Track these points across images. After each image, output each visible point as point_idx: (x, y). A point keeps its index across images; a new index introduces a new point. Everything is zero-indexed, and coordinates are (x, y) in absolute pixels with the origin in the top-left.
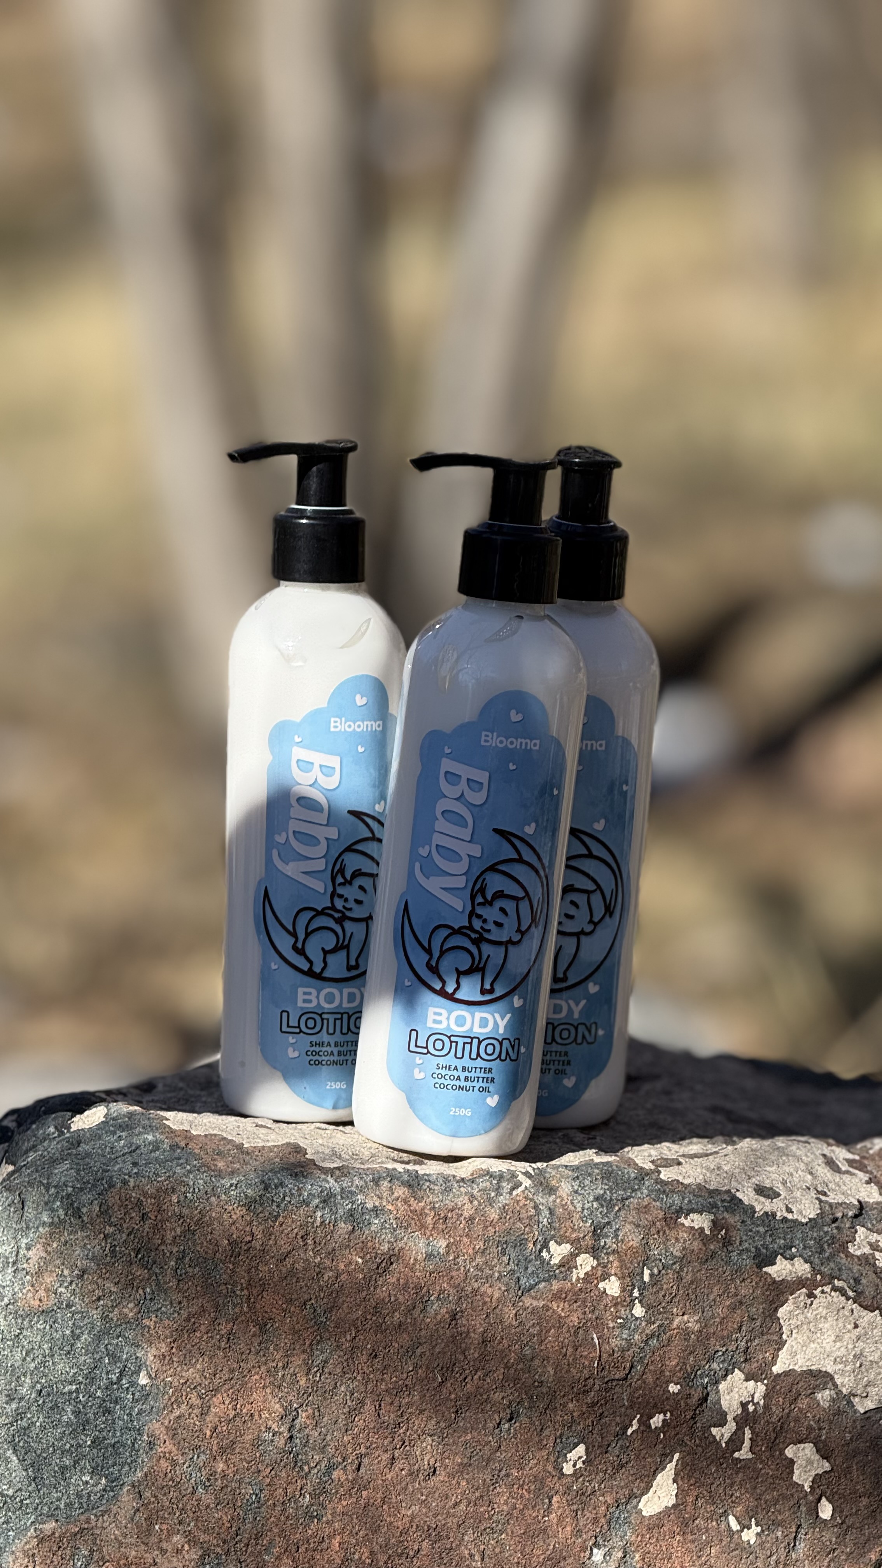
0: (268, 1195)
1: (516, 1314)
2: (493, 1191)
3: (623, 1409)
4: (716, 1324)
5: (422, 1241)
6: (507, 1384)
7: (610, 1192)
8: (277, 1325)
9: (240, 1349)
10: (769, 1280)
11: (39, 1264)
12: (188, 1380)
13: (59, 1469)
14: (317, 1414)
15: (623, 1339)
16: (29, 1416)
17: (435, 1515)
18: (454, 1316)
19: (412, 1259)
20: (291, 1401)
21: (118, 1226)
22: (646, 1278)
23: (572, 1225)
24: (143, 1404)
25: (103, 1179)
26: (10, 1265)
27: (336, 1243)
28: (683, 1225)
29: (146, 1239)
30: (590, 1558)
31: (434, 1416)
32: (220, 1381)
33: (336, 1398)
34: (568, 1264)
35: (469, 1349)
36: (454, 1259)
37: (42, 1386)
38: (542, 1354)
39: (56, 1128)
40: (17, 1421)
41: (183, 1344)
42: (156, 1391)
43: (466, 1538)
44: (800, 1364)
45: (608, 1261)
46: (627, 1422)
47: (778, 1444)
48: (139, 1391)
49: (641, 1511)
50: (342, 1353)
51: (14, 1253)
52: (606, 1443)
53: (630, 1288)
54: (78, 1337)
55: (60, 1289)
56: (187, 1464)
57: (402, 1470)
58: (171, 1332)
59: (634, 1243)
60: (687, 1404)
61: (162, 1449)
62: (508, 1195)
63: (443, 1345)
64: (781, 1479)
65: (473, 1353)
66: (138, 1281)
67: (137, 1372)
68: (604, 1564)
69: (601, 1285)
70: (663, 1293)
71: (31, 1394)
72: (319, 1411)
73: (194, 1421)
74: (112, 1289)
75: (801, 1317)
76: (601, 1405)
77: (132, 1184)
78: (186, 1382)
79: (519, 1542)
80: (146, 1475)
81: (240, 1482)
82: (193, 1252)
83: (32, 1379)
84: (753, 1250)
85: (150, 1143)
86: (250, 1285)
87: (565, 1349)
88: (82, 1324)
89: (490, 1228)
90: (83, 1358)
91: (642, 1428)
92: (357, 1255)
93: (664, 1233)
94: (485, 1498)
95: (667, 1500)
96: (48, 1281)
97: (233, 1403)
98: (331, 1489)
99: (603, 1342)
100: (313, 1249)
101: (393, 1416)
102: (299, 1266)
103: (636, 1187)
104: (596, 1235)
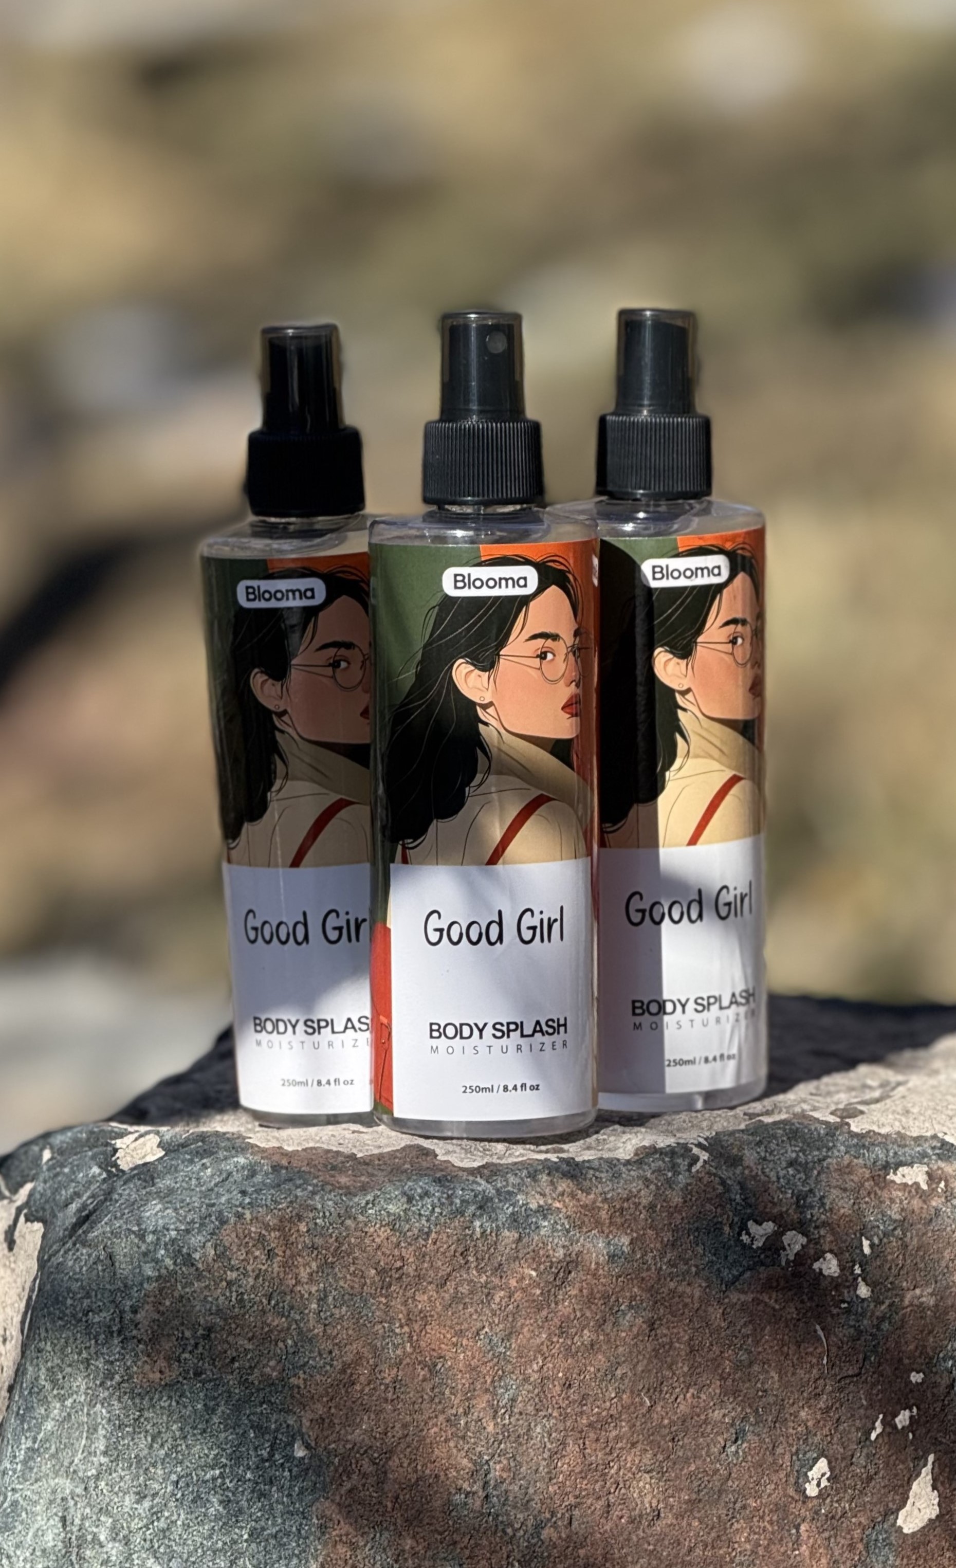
0: (414, 1209)
1: (723, 1314)
2: (668, 1171)
3: (862, 1411)
4: (953, 1294)
5: (601, 1241)
6: (726, 1398)
7: (804, 1154)
8: (449, 1363)
9: (410, 1398)
11: (152, 1328)
12: (355, 1444)
14: (512, 1464)
15: (851, 1327)
16: (166, 1514)
18: (652, 1325)
19: (593, 1264)
20: (480, 1453)
21: (241, 1270)
22: (867, 1250)
23: (769, 1198)
24: (303, 1481)
25: (210, 1215)
26: (115, 1335)
27: (502, 1256)
28: (893, 1182)
29: (277, 1281)
31: (648, 1448)
32: (393, 1440)
33: (532, 1442)
34: (774, 1244)
35: (677, 1363)
36: (642, 1257)
37: (178, 1476)
38: (761, 1357)
39: (100, 1167)
40: (153, 1522)
41: (342, 1402)
42: (318, 1463)
45: (819, 1236)
46: (869, 1425)
48: (297, 1466)
49: (900, 1528)
50: (530, 1387)
51: (117, 1320)
52: (850, 1453)
53: (851, 1264)
54: (214, 1410)
55: (183, 1356)
56: (369, 1546)
57: (621, 1517)
58: (326, 1389)
59: (845, 1210)
60: (933, 1395)
61: (337, 1532)
62: (687, 1174)
63: (645, 1362)
65: (682, 1368)
66: (276, 1333)
67: (291, 1444)
69: (816, 1266)
70: (888, 1266)
71: (166, 1487)
72: (515, 1460)
73: (370, 1492)
74: (247, 1347)
76: (837, 1408)
77: (248, 1216)
78: (353, 1448)
82: (335, 1290)
83: (164, 1469)
85: (243, 1168)
86: (410, 1319)
87: (786, 1348)
88: (216, 1394)
89: (675, 1215)
90: (223, 1435)
91: (888, 1429)
92: (528, 1267)
93: (876, 1194)
94: (723, 1538)
95: (928, 1511)
96: (167, 1348)
97: (413, 1465)
98: (542, 1553)
99: (829, 1334)
100: (477, 1267)
101: (600, 1455)
102: (465, 1289)
103: (830, 1145)
104: (800, 1207)
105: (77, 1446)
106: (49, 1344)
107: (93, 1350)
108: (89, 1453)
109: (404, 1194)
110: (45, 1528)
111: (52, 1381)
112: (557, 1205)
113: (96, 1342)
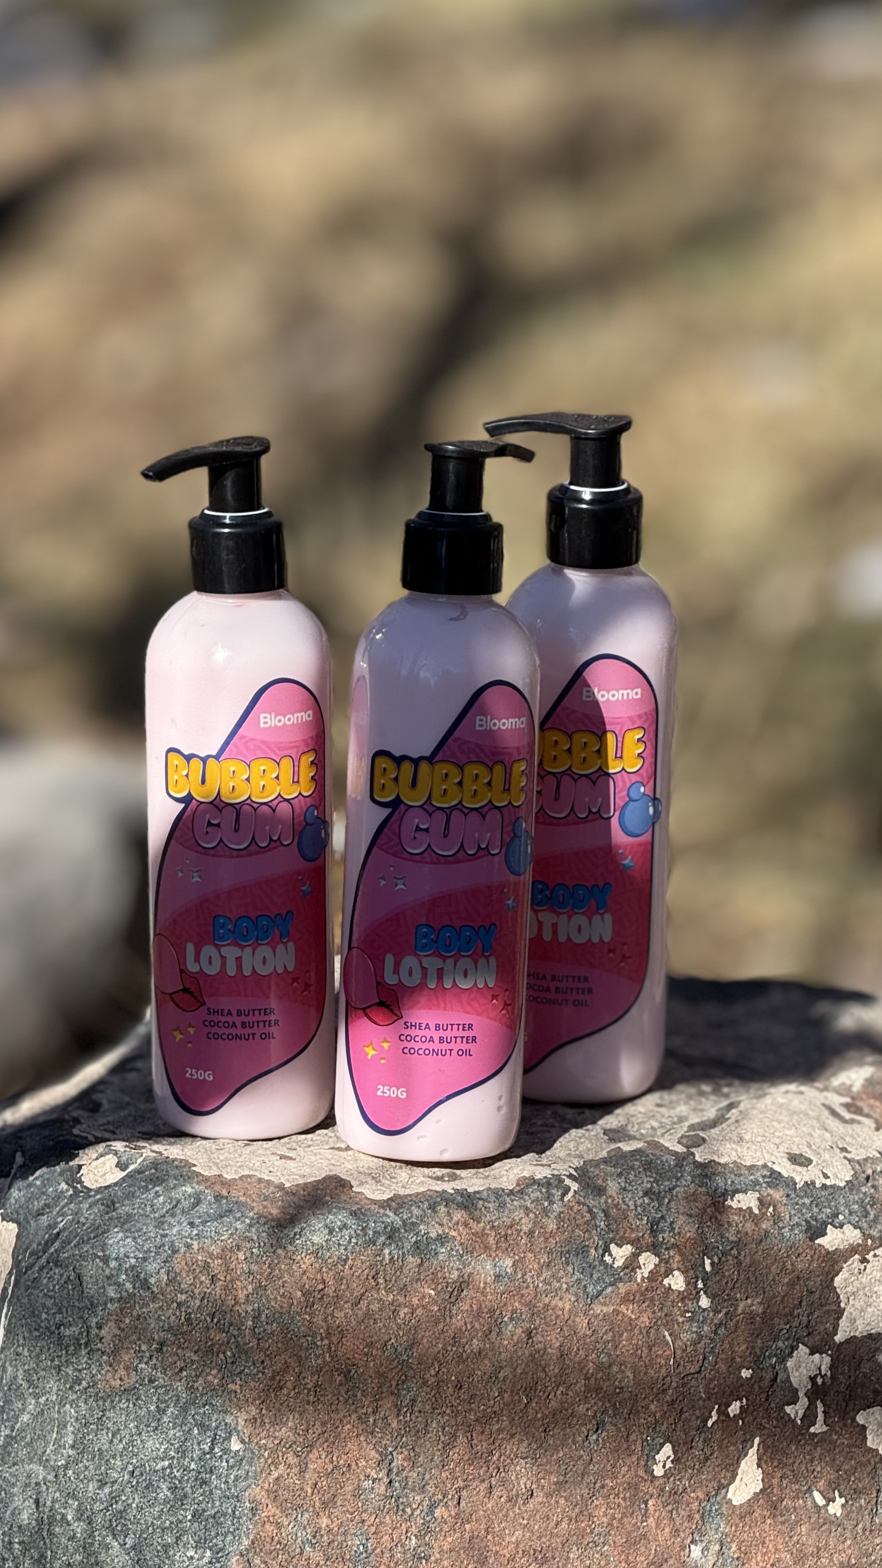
0: (334, 1239)
1: (588, 1323)
2: (545, 1200)
3: (701, 1402)
4: (778, 1303)
5: (488, 1263)
6: (589, 1395)
7: (656, 1184)
8: (362, 1370)
9: (328, 1400)
10: (823, 1252)
11: (114, 1342)
12: (282, 1439)
13: (162, 1547)
14: (412, 1454)
15: (694, 1333)
16: (123, 1498)
17: (539, 1538)
18: (529, 1334)
19: (482, 1283)
20: (385, 1445)
21: (189, 1292)
22: (708, 1268)
23: (628, 1225)
24: (238, 1470)
25: (164, 1245)
26: (83, 1347)
27: (407, 1278)
28: (730, 1207)
29: (219, 1302)
30: (689, 1556)
31: (524, 1439)
32: (313, 1436)
33: (429, 1436)
34: (632, 1265)
35: (550, 1365)
36: (523, 1276)
37: (133, 1467)
38: (618, 1359)
39: (67, 1183)
40: (112, 1505)
41: (272, 1405)
42: (251, 1455)
43: (571, 1555)
44: (860, 1330)
45: (670, 1257)
46: (707, 1414)
47: (849, 1413)
48: (233, 1457)
49: (730, 1500)
50: (429, 1389)
51: (85, 1334)
52: (690, 1438)
53: (694, 1280)
54: (164, 1411)
55: (140, 1366)
56: (292, 1524)
57: (501, 1497)
58: (259, 1394)
59: (691, 1234)
61: (265, 1514)
62: (560, 1202)
63: (523, 1366)
64: (856, 1446)
65: (553, 1369)
66: (218, 1346)
67: (228, 1439)
68: (703, 1560)
69: (666, 1282)
70: (725, 1280)
71: (124, 1476)
72: (414, 1451)
73: (293, 1480)
74: (194, 1359)
75: (856, 1283)
76: (680, 1401)
77: (196, 1246)
78: (280, 1442)
79: (623, 1552)
80: (253, 1543)
81: (345, 1533)
82: (268, 1309)
83: (122, 1460)
84: (804, 1223)
85: (190, 1196)
86: (329, 1333)
87: (639, 1351)
88: (167, 1398)
89: (551, 1239)
90: (172, 1432)
91: (722, 1418)
92: (428, 1287)
93: (716, 1218)
94: (585, 1513)
95: (753, 1485)
96: (126, 1359)
97: (330, 1456)
98: (435, 1528)
99: (675, 1339)
100: (385, 1288)
101: (485, 1445)
102: (375, 1307)
103: (679, 1175)
104: (654, 1232)
105: (48, 1437)
106: (26, 1350)
107: (64, 1359)
108: (60, 1446)
109: (326, 1226)
110: (21, 1507)
111: (28, 1381)
113: (67, 1352)
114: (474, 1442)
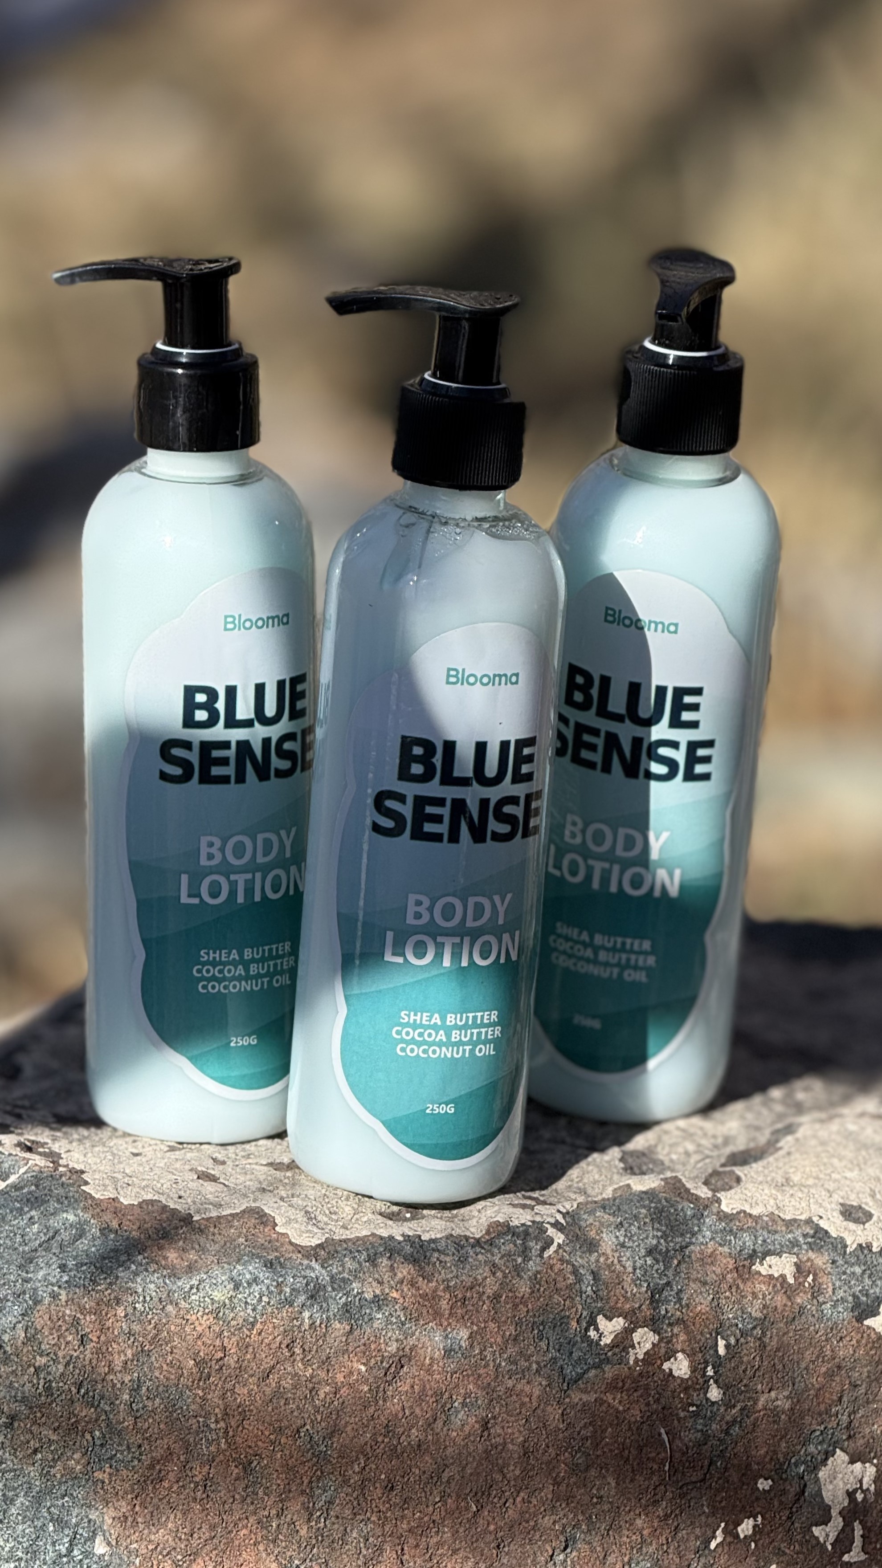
0: (240, 1296)
1: (563, 1414)
2: (519, 1256)
3: (703, 1518)
4: (811, 1397)
5: (438, 1334)
6: (558, 1504)
7: (665, 1240)
9: (221, 1498)
10: (873, 1336)
12: (158, 1544)
18: (485, 1425)
19: (428, 1358)
20: (291, 1557)
21: (52, 1355)
22: (722, 1351)
23: (623, 1292)
25: (24, 1293)
27: (331, 1348)
28: (759, 1273)
29: (88, 1368)
31: (471, 1556)
32: (199, 1541)
33: (347, 1547)
34: (623, 1341)
35: (509, 1465)
36: (481, 1353)
38: (600, 1461)
41: (149, 1499)
42: (118, 1561)
45: (673, 1335)
46: (709, 1533)
48: (96, 1562)
50: (350, 1490)
52: (687, 1563)
53: (703, 1366)
54: (12, 1501)
58: (132, 1486)
59: (703, 1306)
62: (539, 1259)
63: (475, 1464)
65: (513, 1471)
66: (83, 1424)
67: (92, 1539)
69: (666, 1366)
70: (743, 1367)
72: (327, 1565)
74: (52, 1438)
76: (676, 1516)
77: (63, 1297)
78: (156, 1548)
82: (150, 1380)
84: (850, 1299)
85: (71, 1225)
86: (227, 1414)
87: (627, 1452)
88: (16, 1485)
89: (521, 1306)
90: (20, 1527)
91: (729, 1539)
92: (358, 1361)
93: (738, 1287)
99: (674, 1438)
100: (302, 1360)
102: (287, 1383)
103: (696, 1229)
104: (654, 1302)
109: (232, 1279)
112: (395, 1295)
114: (405, 1557)
